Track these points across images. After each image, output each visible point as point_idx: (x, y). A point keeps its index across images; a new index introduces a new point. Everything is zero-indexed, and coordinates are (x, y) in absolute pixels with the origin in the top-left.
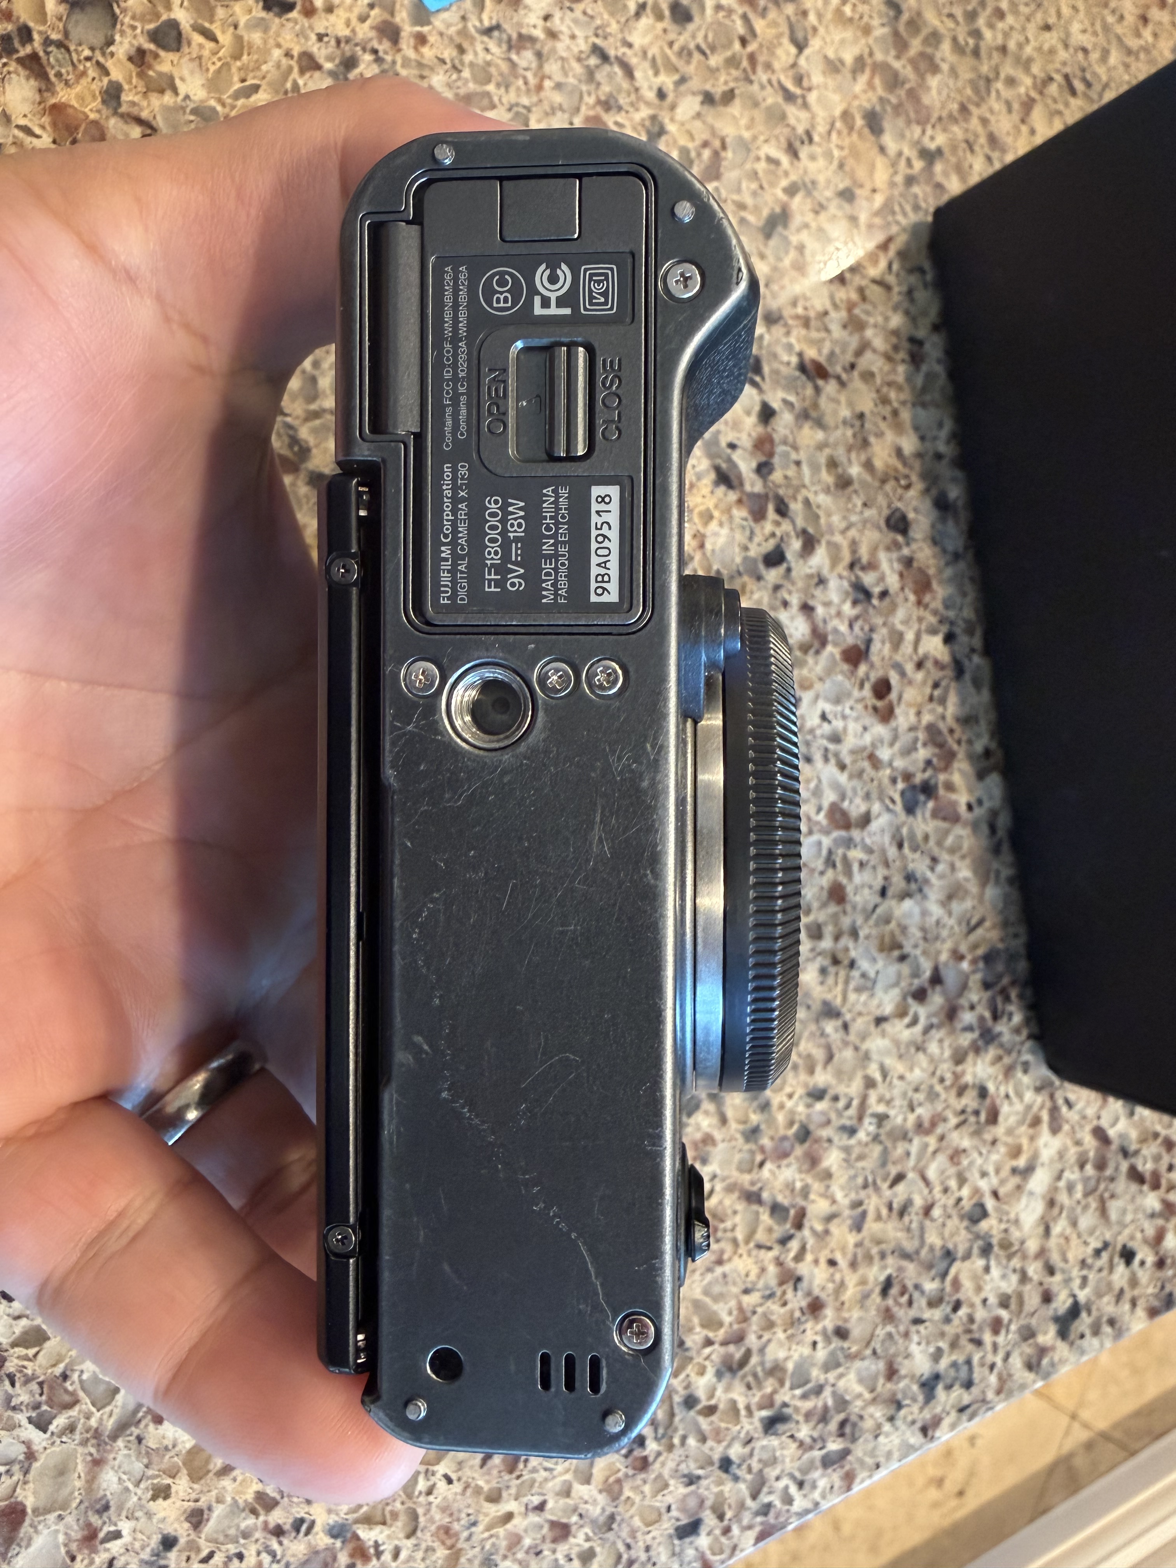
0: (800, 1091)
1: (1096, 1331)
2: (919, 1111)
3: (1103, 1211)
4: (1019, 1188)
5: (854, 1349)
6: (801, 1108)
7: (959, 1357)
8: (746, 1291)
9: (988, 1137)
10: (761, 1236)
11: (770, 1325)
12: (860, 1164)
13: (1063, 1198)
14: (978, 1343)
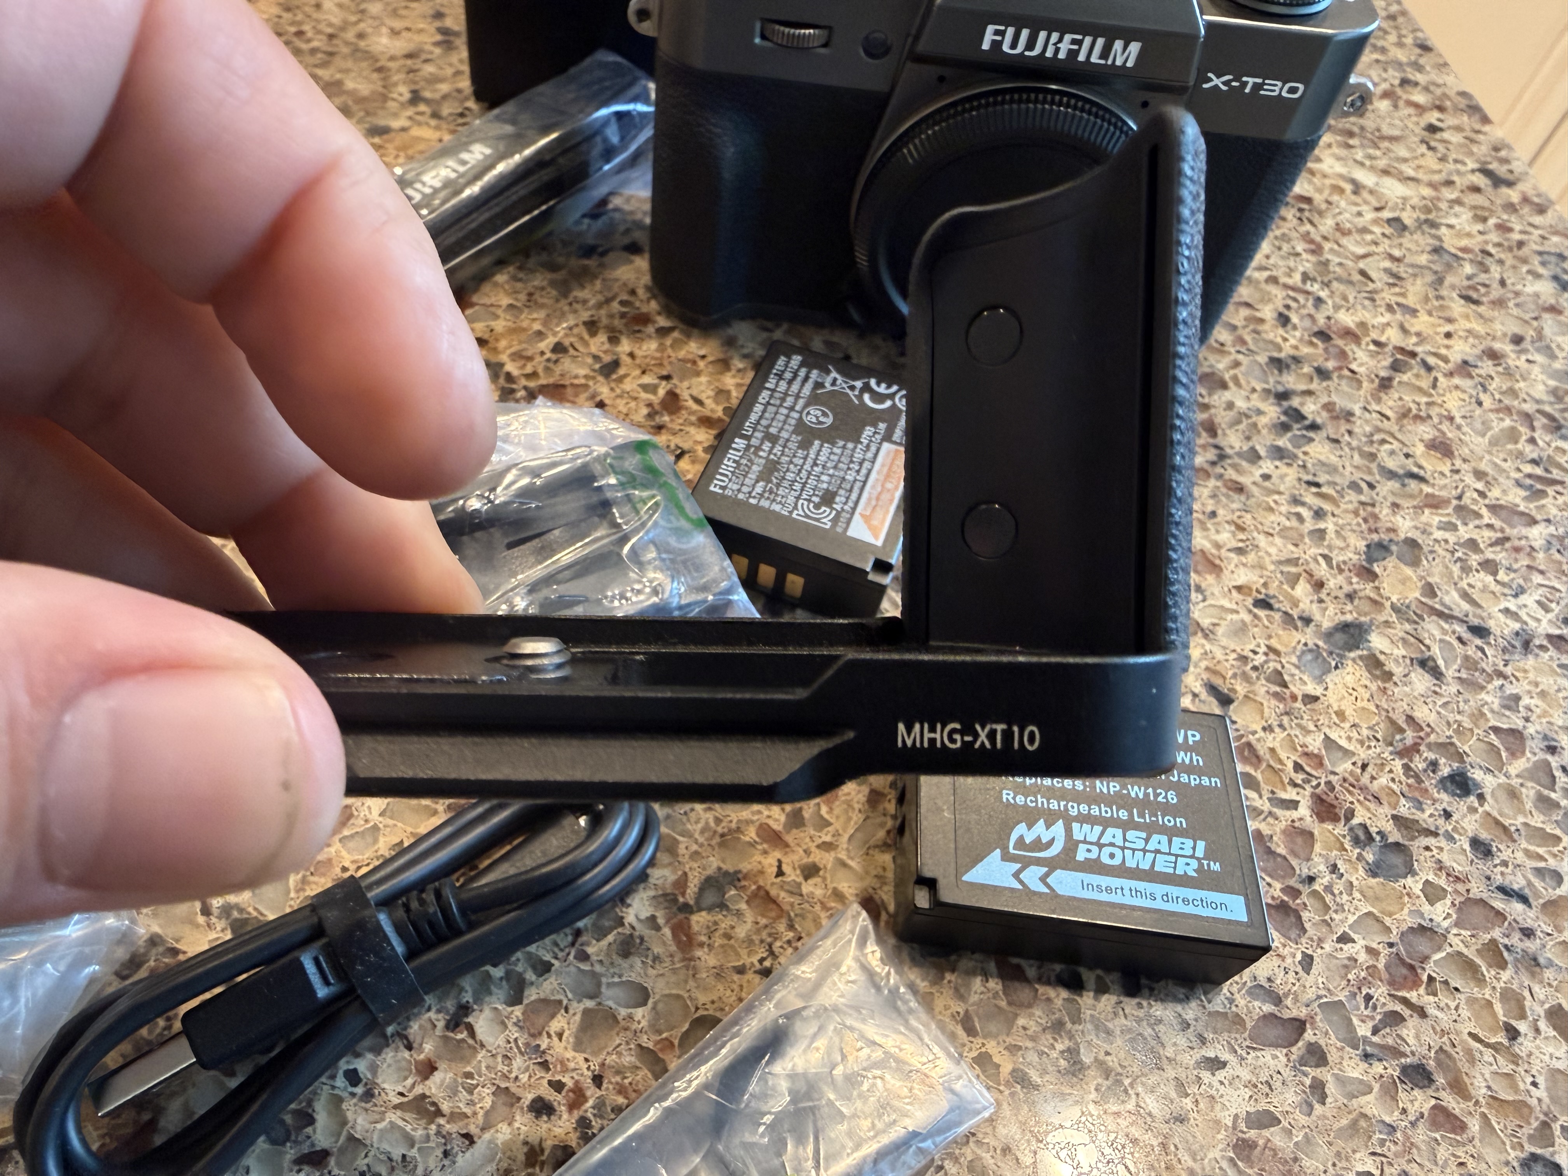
0: (1281, 331)
1: (1505, 161)
2: (1299, 249)
3: (1392, 139)
4: (1371, 192)
5: (1532, 333)
6: (1298, 334)
7: (1536, 260)
8: (1480, 404)
9: (1324, 206)
10: (1425, 384)
11: (1512, 392)
12: (1351, 299)
13: (1382, 163)
14: (1521, 244)
